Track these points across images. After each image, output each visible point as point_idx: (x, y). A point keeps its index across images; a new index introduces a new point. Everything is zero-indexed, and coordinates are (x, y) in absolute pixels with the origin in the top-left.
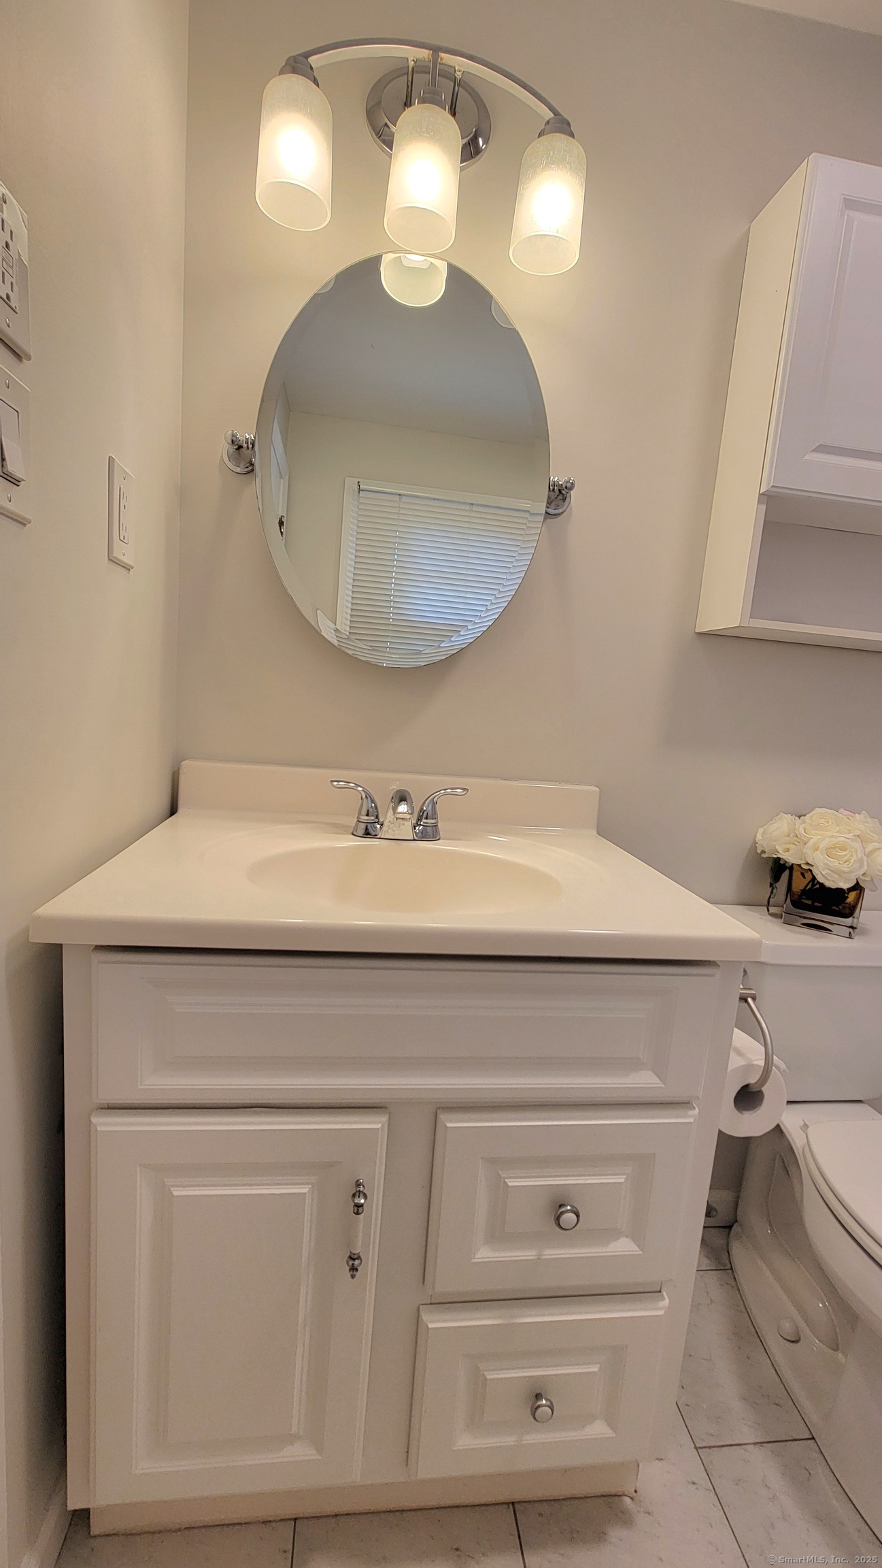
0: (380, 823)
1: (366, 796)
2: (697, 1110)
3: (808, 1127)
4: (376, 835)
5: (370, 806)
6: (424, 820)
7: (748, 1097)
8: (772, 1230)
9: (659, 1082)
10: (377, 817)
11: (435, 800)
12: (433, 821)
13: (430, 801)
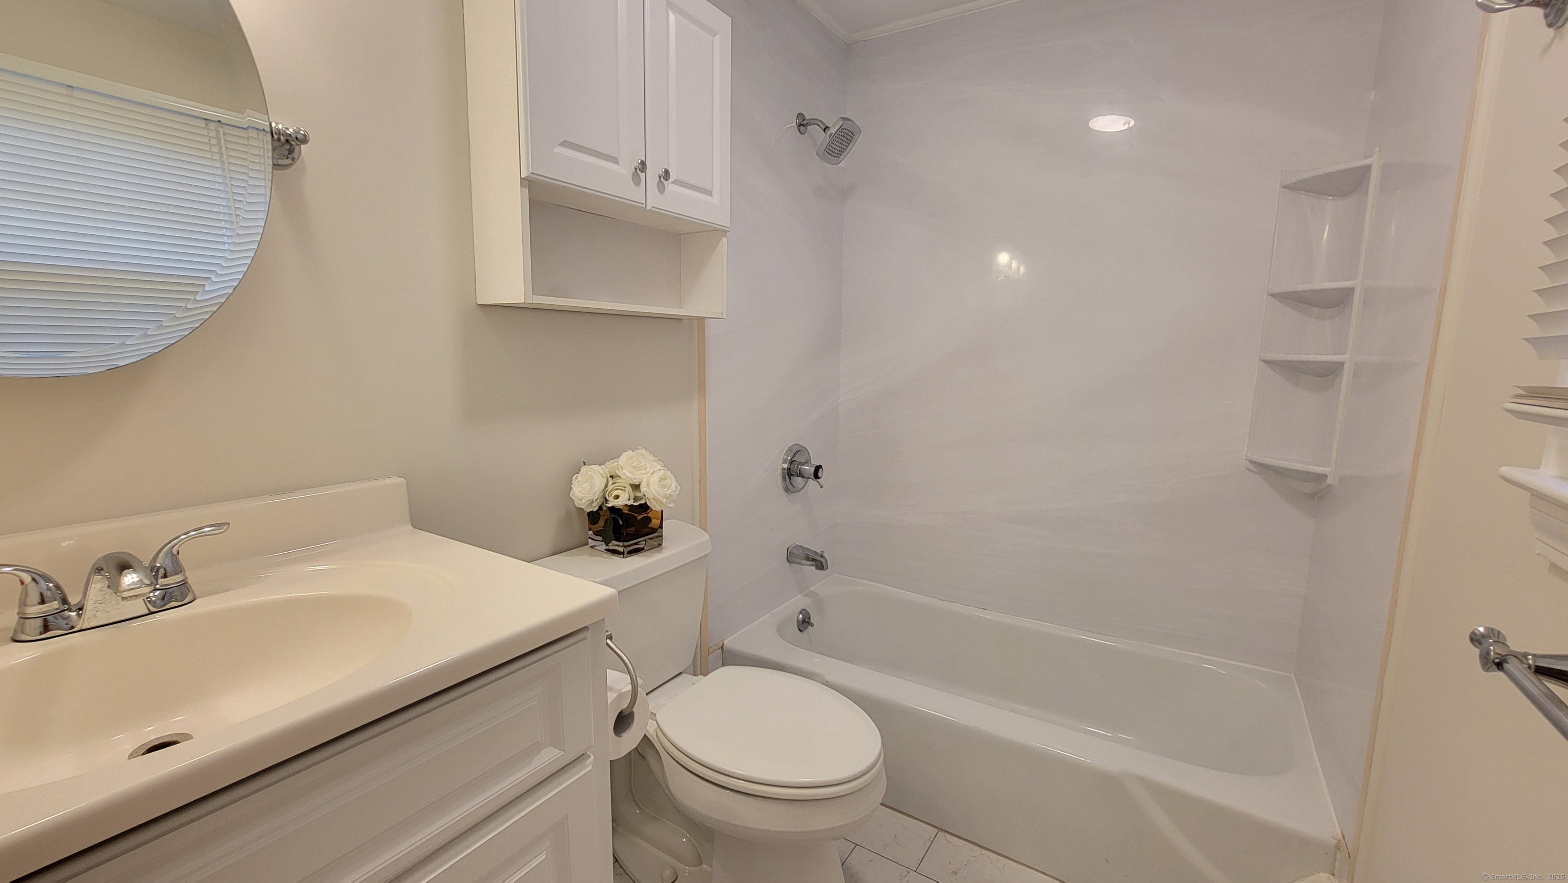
0: (74, 609)
1: (34, 579)
2: (592, 756)
3: (655, 714)
4: (73, 627)
5: (45, 588)
6: (160, 581)
7: (623, 721)
8: (639, 808)
9: (560, 752)
10: (64, 601)
11: (174, 551)
12: (178, 578)
13: (166, 554)
